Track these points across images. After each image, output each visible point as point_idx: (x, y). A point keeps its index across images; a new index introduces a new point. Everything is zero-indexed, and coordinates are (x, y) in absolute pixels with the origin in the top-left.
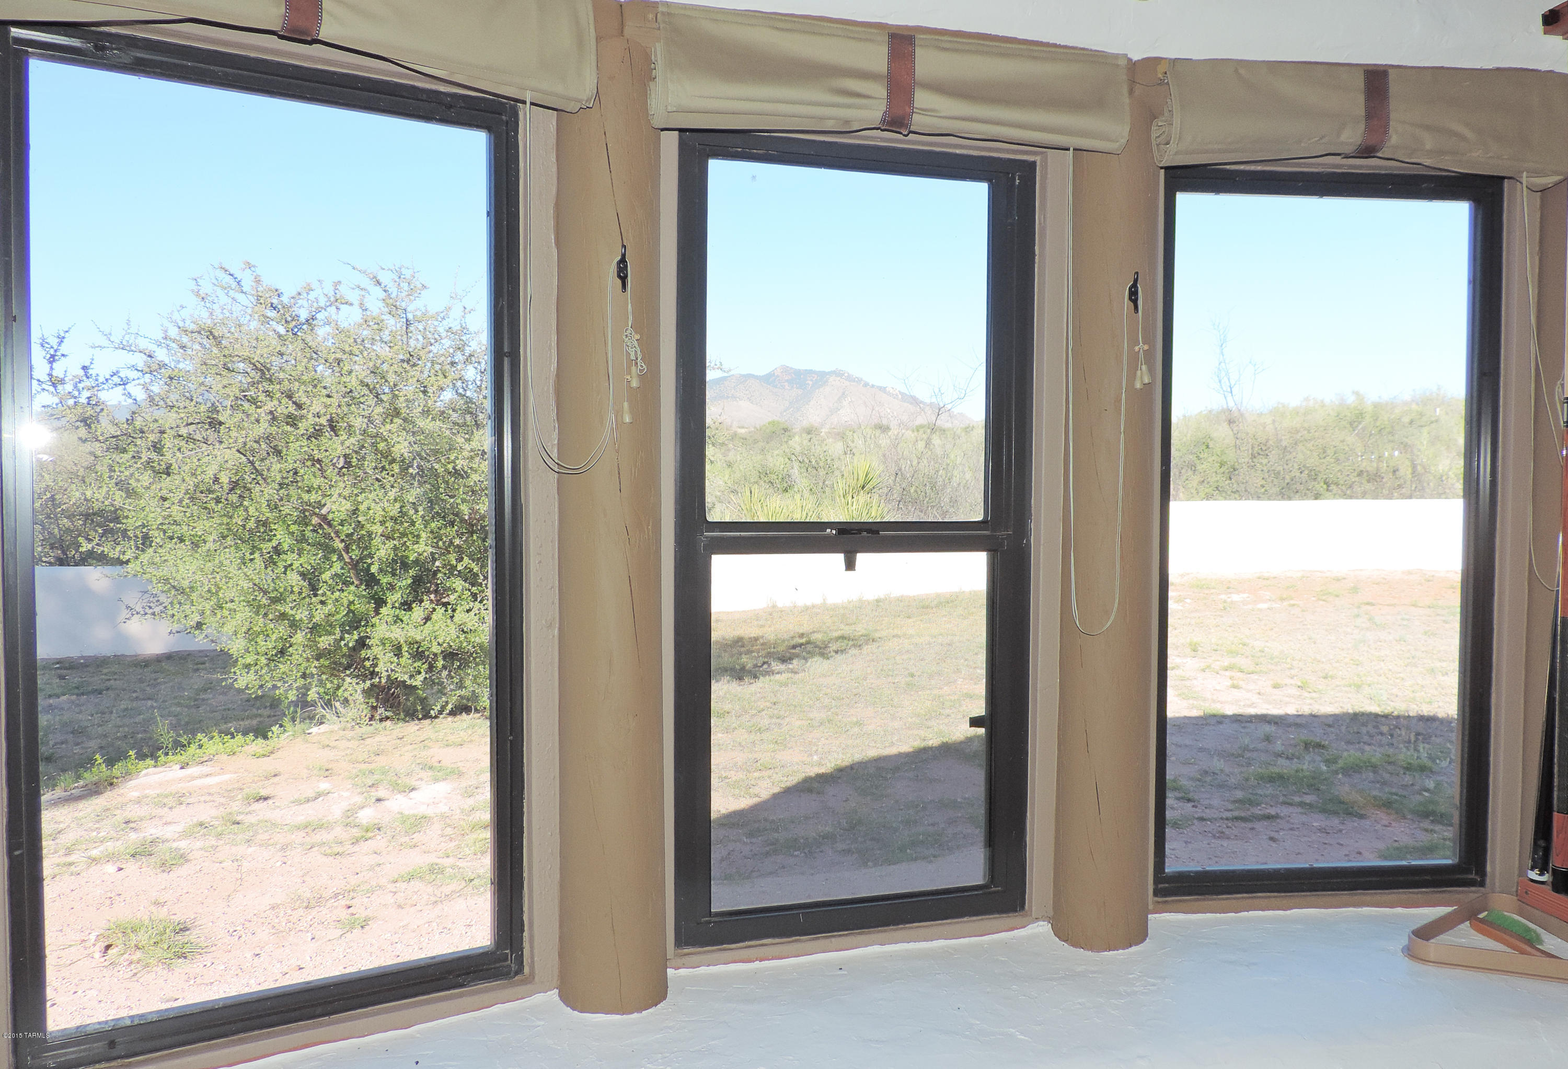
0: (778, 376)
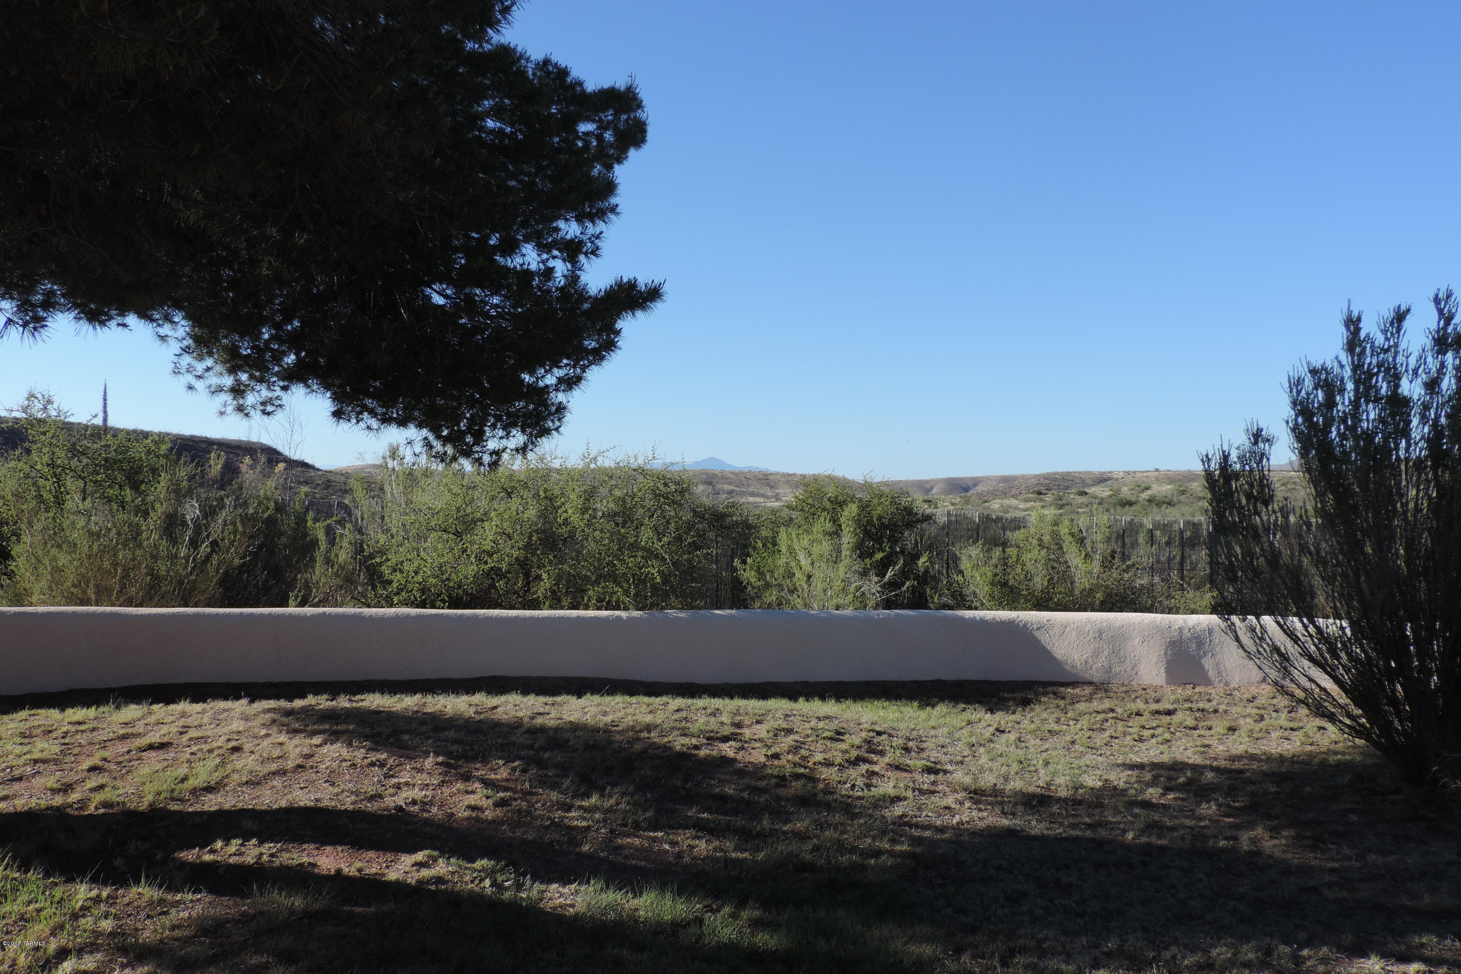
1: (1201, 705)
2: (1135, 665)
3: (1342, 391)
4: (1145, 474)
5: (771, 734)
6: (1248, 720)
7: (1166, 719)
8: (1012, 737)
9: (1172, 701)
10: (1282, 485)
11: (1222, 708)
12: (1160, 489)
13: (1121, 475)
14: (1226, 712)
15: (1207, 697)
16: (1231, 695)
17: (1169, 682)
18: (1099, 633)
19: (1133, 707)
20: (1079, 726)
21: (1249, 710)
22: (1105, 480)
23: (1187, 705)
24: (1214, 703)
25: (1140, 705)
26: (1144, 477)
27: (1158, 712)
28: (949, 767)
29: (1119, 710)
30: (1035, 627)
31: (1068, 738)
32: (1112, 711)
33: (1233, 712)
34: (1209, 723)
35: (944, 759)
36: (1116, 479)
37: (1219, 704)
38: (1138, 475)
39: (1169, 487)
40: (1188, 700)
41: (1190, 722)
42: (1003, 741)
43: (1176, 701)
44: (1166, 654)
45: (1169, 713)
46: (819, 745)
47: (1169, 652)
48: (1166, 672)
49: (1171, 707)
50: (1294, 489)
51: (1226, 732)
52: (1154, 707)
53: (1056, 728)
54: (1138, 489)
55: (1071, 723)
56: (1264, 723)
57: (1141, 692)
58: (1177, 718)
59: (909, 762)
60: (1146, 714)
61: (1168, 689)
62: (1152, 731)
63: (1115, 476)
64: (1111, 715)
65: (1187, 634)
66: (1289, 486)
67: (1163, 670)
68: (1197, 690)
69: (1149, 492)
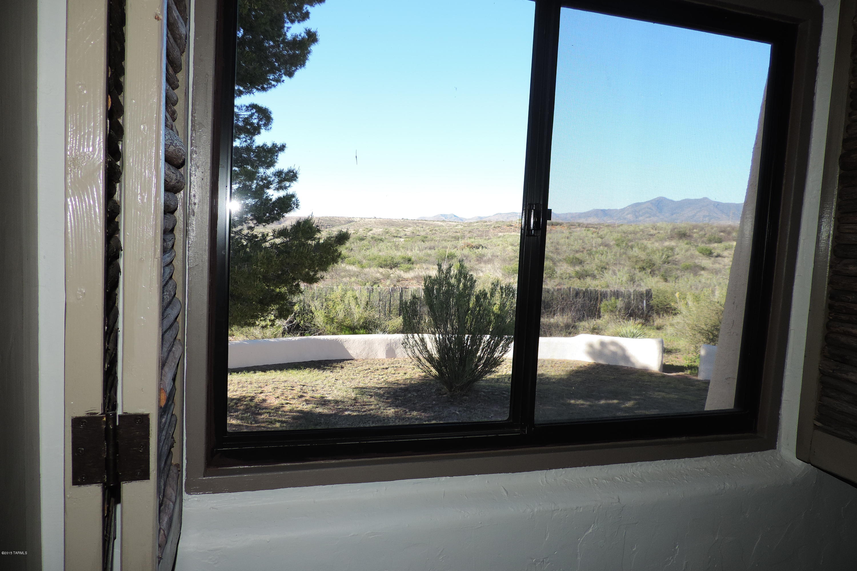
1: (396, 365)
2: (376, 352)
4: (370, 220)
5: (273, 390)
6: (410, 369)
7: (386, 371)
8: (341, 382)
10: (430, 231)
11: (403, 365)
12: (377, 230)
13: (358, 219)
14: (404, 367)
16: (405, 361)
17: (386, 358)
18: (365, 342)
19: (375, 367)
20: (360, 376)
21: (410, 366)
22: (351, 222)
23: (392, 365)
24: (400, 364)
25: (378, 366)
26: (369, 221)
27: (383, 369)
28: (326, 395)
29: (372, 369)
30: (344, 341)
31: (358, 381)
32: (369, 369)
34: (398, 372)
35: (325, 393)
36: (356, 222)
37: (402, 364)
38: (367, 220)
39: (381, 230)
40: (392, 364)
41: (393, 372)
42: (339, 384)
43: (389, 364)
44: (386, 348)
45: (387, 369)
46: (288, 392)
49: (387, 367)
50: (435, 233)
51: (403, 375)
52: (382, 367)
53: (353, 377)
54: (367, 230)
55: (358, 375)
56: (415, 370)
57: (378, 361)
58: (389, 370)
59: (315, 395)
60: (380, 370)
61: (386, 360)
62: (382, 376)
63: (355, 220)
64: (369, 371)
65: (392, 341)
66: (434, 232)
67: (385, 354)
68: (395, 360)
69: (372, 232)
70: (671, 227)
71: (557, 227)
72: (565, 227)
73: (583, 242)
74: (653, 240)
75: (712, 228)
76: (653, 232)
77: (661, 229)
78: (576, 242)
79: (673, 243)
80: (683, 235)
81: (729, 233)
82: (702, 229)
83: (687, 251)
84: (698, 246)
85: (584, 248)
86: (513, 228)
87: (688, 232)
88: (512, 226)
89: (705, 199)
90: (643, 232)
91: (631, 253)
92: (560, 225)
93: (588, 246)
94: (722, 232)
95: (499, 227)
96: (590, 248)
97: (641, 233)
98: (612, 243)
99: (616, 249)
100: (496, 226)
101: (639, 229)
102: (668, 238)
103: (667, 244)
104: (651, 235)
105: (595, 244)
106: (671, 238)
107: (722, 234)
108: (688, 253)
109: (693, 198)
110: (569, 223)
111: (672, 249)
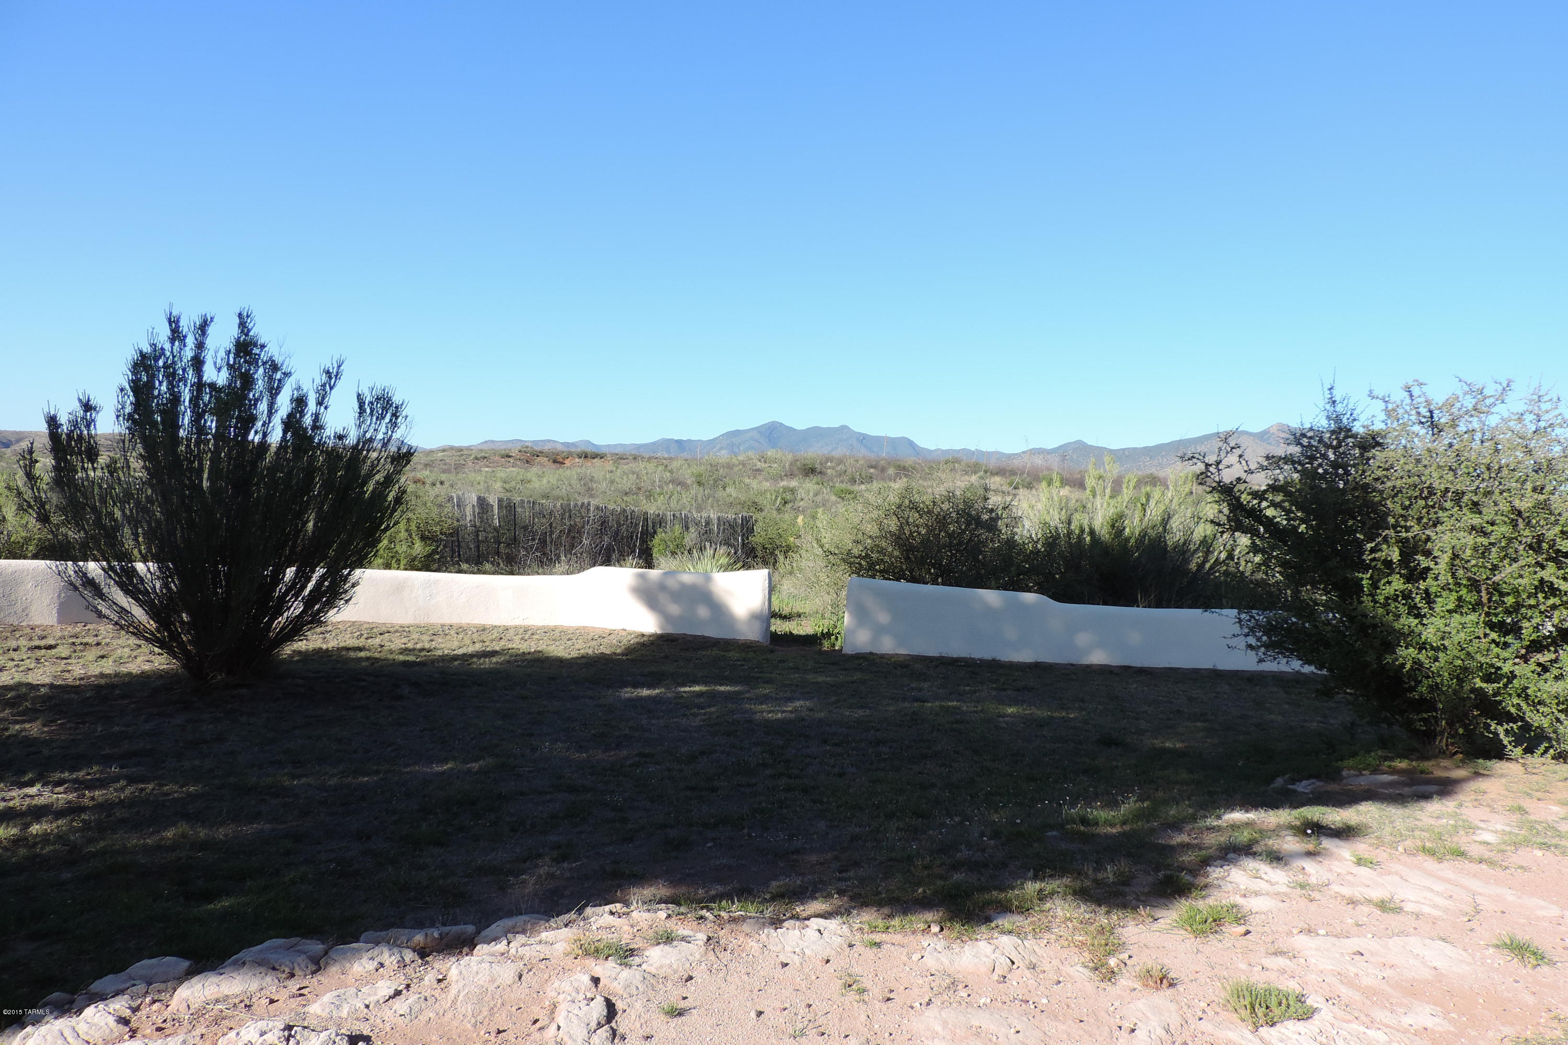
0: (1273, 434)
1: (83, 639)
2: (26, 608)
3: (183, 379)
7: (42, 653)
9: (57, 637)
15: (95, 633)
17: (59, 622)
23: (69, 640)
24: (100, 638)
25: (22, 642)
27: (40, 647)
33: (115, 644)
34: (84, 654)
37: (103, 638)
40: (72, 635)
41: (65, 653)
43: (61, 637)
44: (59, 596)
45: (50, 647)
47: (63, 595)
48: (58, 613)
49: (54, 643)
51: (95, 659)
52: (37, 643)
57: (28, 630)
58: (54, 651)
61: (57, 627)
67: (55, 611)
68: (87, 628)
70: (790, 457)
71: (595, 460)
72: (609, 461)
73: (638, 477)
74: (760, 478)
75: (857, 461)
76: (759, 465)
77: (775, 460)
78: (625, 478)
79: (794, 483)
80: (810, 471)
81: (883, 470)
82: (840, 461)
83: (816, 495)
84: (834, 487)
85: (639, 489)
86: (511, 460)
87: (818, 466)
88: (510, 457)
89: (844, 428)
90: (744, 465)
91: (720, 493)
92: (602, 458)
93: (646, 485)
94: (872, 467)
95: (485, 458)
96: (649, 488)
97: (741, 467)
98: (689, 482)
99: (695, 489)
100: (479, 456)
101: (737, 460)
102: (786, 475)
103: (784, 483)
104: (758, 470)
105: (660, 481)
106: (791, 475)
107: (872, 470)
108: (819, 499)
109: (824, 425)
110: (617, 454)
111: (792, 491)
